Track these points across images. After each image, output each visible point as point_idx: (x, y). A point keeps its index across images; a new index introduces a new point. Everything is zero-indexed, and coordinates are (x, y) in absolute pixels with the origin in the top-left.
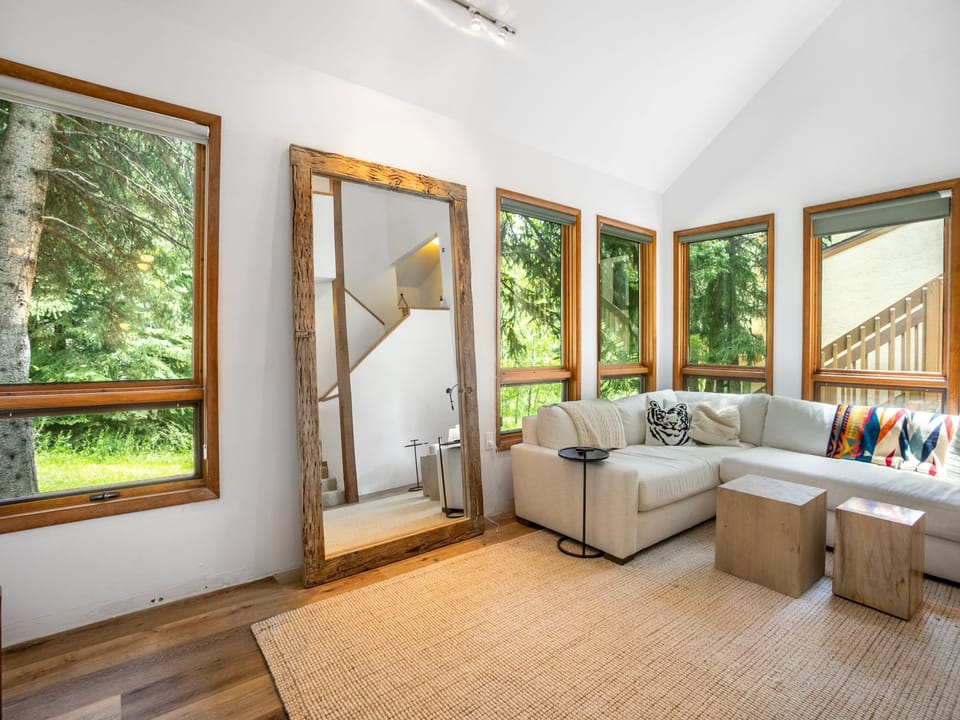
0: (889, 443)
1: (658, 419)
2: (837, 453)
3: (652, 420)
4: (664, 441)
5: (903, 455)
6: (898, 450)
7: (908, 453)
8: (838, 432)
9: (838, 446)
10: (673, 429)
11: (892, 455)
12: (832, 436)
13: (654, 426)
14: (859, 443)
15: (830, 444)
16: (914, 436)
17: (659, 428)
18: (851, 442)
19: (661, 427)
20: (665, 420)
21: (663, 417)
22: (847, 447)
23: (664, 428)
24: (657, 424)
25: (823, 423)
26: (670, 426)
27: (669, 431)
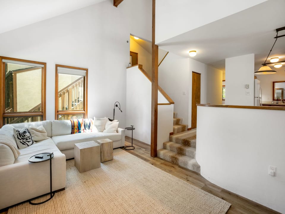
0: (83, 127)
1: (23, 137)
2: (74, 133)
3: (20, 138)
4: (27, 145)
5: (85, 129)
6: (84, 129)
7: (86, 128)
8: (73, 127)
9: (74, 131)
10: (29, 139)
11: (84, 130)
12: (72, 128)
13: (22, 140)
14: (78, 129)
15: (72, 130)
16: (86, 125)
17: (24, 140)
18: (76, 129)
19: (25, 140)
20: (26, 137)
21: (25, 136)
22: (76, 130)
23: (27, 139)
24: (23, 139)
25: (69, 126)
26: (28, 138)
27: (29, 140)
